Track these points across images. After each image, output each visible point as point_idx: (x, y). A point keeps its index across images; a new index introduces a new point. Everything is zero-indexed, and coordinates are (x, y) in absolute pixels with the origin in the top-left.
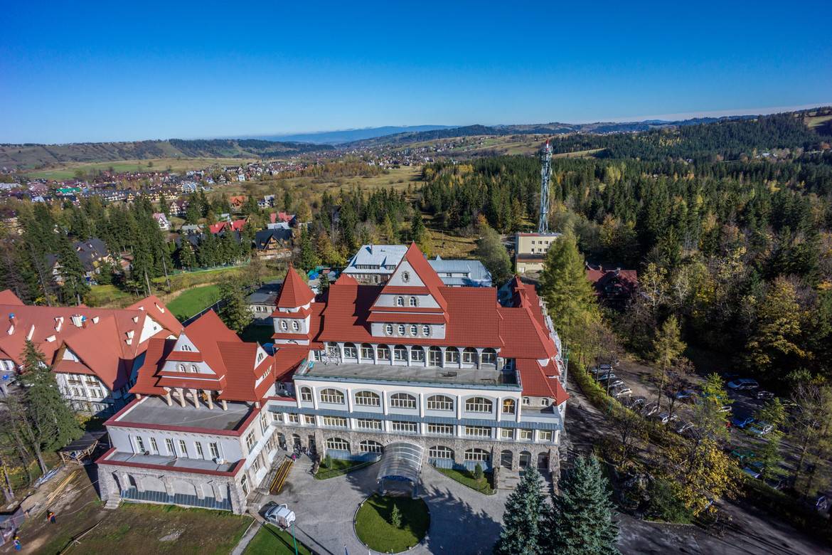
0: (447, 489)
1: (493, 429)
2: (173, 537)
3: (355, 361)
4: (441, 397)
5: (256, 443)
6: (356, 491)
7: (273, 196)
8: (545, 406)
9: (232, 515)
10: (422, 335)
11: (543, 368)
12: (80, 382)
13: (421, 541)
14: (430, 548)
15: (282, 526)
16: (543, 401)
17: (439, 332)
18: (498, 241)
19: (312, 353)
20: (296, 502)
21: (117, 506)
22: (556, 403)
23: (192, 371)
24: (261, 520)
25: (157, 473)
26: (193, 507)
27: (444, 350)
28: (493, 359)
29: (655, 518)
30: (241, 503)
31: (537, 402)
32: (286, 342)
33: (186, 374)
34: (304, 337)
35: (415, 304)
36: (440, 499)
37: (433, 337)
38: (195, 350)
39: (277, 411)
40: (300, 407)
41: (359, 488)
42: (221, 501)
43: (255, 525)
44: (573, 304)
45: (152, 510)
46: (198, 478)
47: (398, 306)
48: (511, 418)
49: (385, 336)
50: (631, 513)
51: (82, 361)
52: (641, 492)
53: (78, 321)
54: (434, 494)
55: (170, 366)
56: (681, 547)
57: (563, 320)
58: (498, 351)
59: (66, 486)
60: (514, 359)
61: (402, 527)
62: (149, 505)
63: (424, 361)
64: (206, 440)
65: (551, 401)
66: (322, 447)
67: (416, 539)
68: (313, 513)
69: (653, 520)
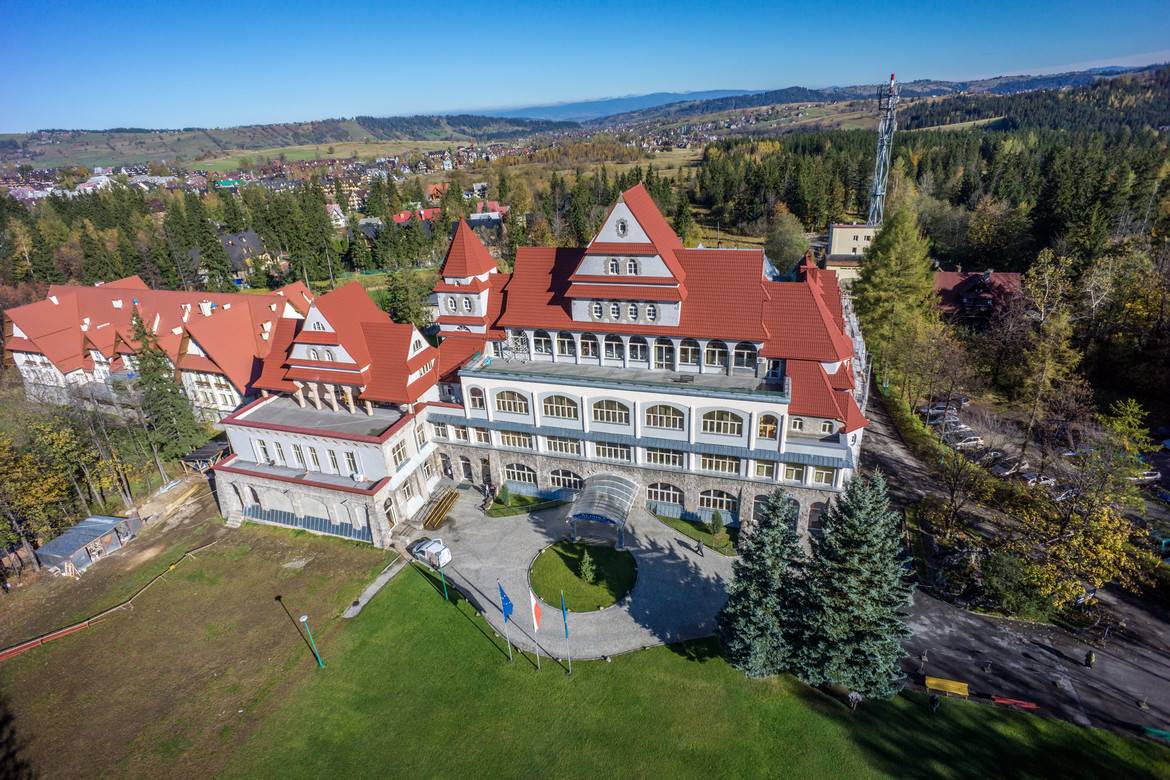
0: (669, 543)
1: (743, 462)
2: (298, 564)
3: (550, 358)
4: (666, 408)
5: (408, 460)
6: (540, 535)
7: (485, 184)
8: (827, 433)
9: (372, 548)
10: (645, 320)
11: (829, 376)
12: (208, 384)
13: (620, 601)
14: (631, 612)
15: (433, 566)
16: (825, 426)
17: (670, 315)
18: (803, 239)
19: (489, 345)
20: (457, 541)
21: (239, 525)
22: (845, 429)
23: (327, 359)
24: (408, 556)
25: (282, 486)
26: (327, 534)
27: (677, 345)
28: (752, 360)
29: (988, 609)
30: (383, 533)
31: (815, 427)
32: (454, 328)
33: (319, 363)
34: (479, 322)
35: (636, 272)
36: (655, 555)
37: (661, 323)
38: (329, 329)
39: (440, 423)
40: (469, 417)
41: (543, 530)
42: (359, 528)
43: (399, 562)
44: (899, 306)
45: (277, 534)
46: (330, 496)
47: (611, 274)
48: (770, 445)
49: (591, 320)
50: (950, 600)
51: (208, 356)
52: (971, 572)
53: (206, 308)
54: (650, 547)
55: (300, 352)
56: (1025, 651)
57: (881, 331)
58: (760, 347)
59: (187, 499)
60: (785, 360)
61: (596, 581)
62: (275, 527)
63: (648, 361)
64: (342, 448)
65: (838, 425)
66: (499, 475)
67: (613, 599)
68: (477, 556)
69: (985, 612)
